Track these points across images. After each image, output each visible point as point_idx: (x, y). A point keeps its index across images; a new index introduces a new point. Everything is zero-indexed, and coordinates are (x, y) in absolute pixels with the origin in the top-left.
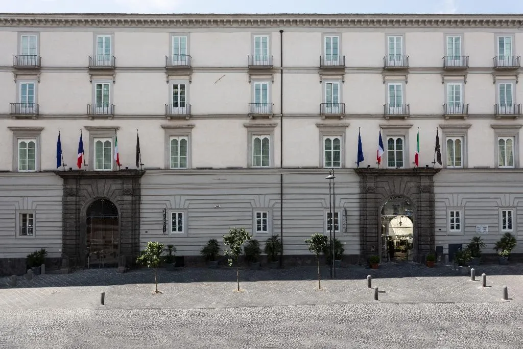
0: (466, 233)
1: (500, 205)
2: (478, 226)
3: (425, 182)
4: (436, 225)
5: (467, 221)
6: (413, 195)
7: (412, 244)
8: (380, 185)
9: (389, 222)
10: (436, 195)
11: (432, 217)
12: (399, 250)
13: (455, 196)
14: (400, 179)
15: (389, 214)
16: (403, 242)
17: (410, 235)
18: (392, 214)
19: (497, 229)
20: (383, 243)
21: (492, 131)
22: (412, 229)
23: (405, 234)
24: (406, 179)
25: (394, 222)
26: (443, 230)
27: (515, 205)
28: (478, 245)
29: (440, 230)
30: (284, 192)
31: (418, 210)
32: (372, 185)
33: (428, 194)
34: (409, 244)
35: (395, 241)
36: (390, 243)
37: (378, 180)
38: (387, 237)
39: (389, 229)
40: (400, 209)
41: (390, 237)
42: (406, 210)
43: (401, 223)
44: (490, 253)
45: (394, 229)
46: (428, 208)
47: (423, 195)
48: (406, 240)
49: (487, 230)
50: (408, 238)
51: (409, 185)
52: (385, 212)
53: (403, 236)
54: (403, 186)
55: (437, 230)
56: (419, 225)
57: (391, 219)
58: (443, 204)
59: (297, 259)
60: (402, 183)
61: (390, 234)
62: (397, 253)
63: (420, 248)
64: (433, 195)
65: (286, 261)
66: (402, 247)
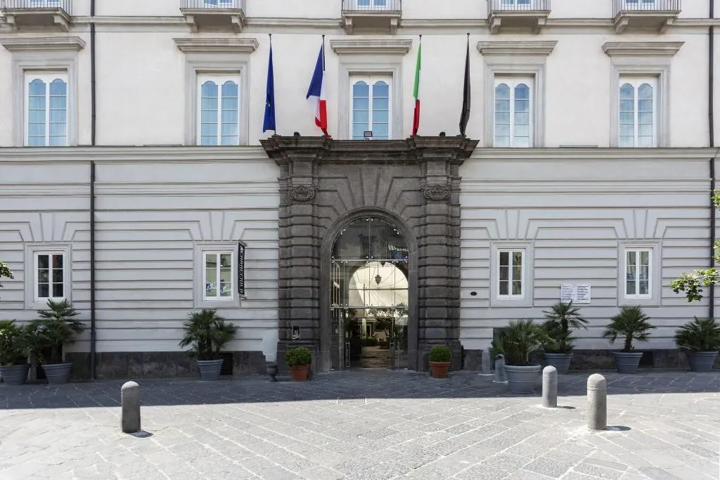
0: (537, 303)
1: (622, 235)
2: (565, 284)
3: (436, 175)
4: (463, 284)
5: (539, 273)
6: (408, 209)
7: (405, 328)
8: (327, 184)
9: (351, 276)
10: (463, 212)
11: (453, 262)
12: (373, 343)
13: (513, 213)
14: (375, 169)
15: (350, 257)
16: (383, 324)
17: (400, 308)
18: (357, 257)
19: (612, 293)
20: (335, 324)
21: (605, 61)
22: (406, 293)
23: (388, 305)
24: (391, 171)
25: (362, 277)
26: (481, 294)
27: (659, 235)
28: (565, 322)
29: (474, 294)
30: (97, 206)
31: (420, 246)
32: (307, 182)
33: (443, 207)
34: (397, 328)
35: (364, 321)
36: (353, 326)
37: (324, 172)
38: (344, 311)
39: (350, 292)
40: (376, 245)
41: (352, 311)
42: (392, 248)
43: (378, 279)
44: (593, 348)
45: (361, 293)
46: (443, 238)
47: (432, 208)
48: (389, 319)
49: (588, 296)
50: (396, 315)
51: (399, 185)
52: (342, 252)
53: (385, 310)
54: (384, 187)
55: (465, 294)
56: (422, 281)
57: (355, 268)
58: (481, 234)
59: (131, 361)
60: (381, 181)
61: (352, 303)
62: (369, 349)
63: (422, 336)
64: (457, 209)
65: (103, 368)
66: (382, 335)
